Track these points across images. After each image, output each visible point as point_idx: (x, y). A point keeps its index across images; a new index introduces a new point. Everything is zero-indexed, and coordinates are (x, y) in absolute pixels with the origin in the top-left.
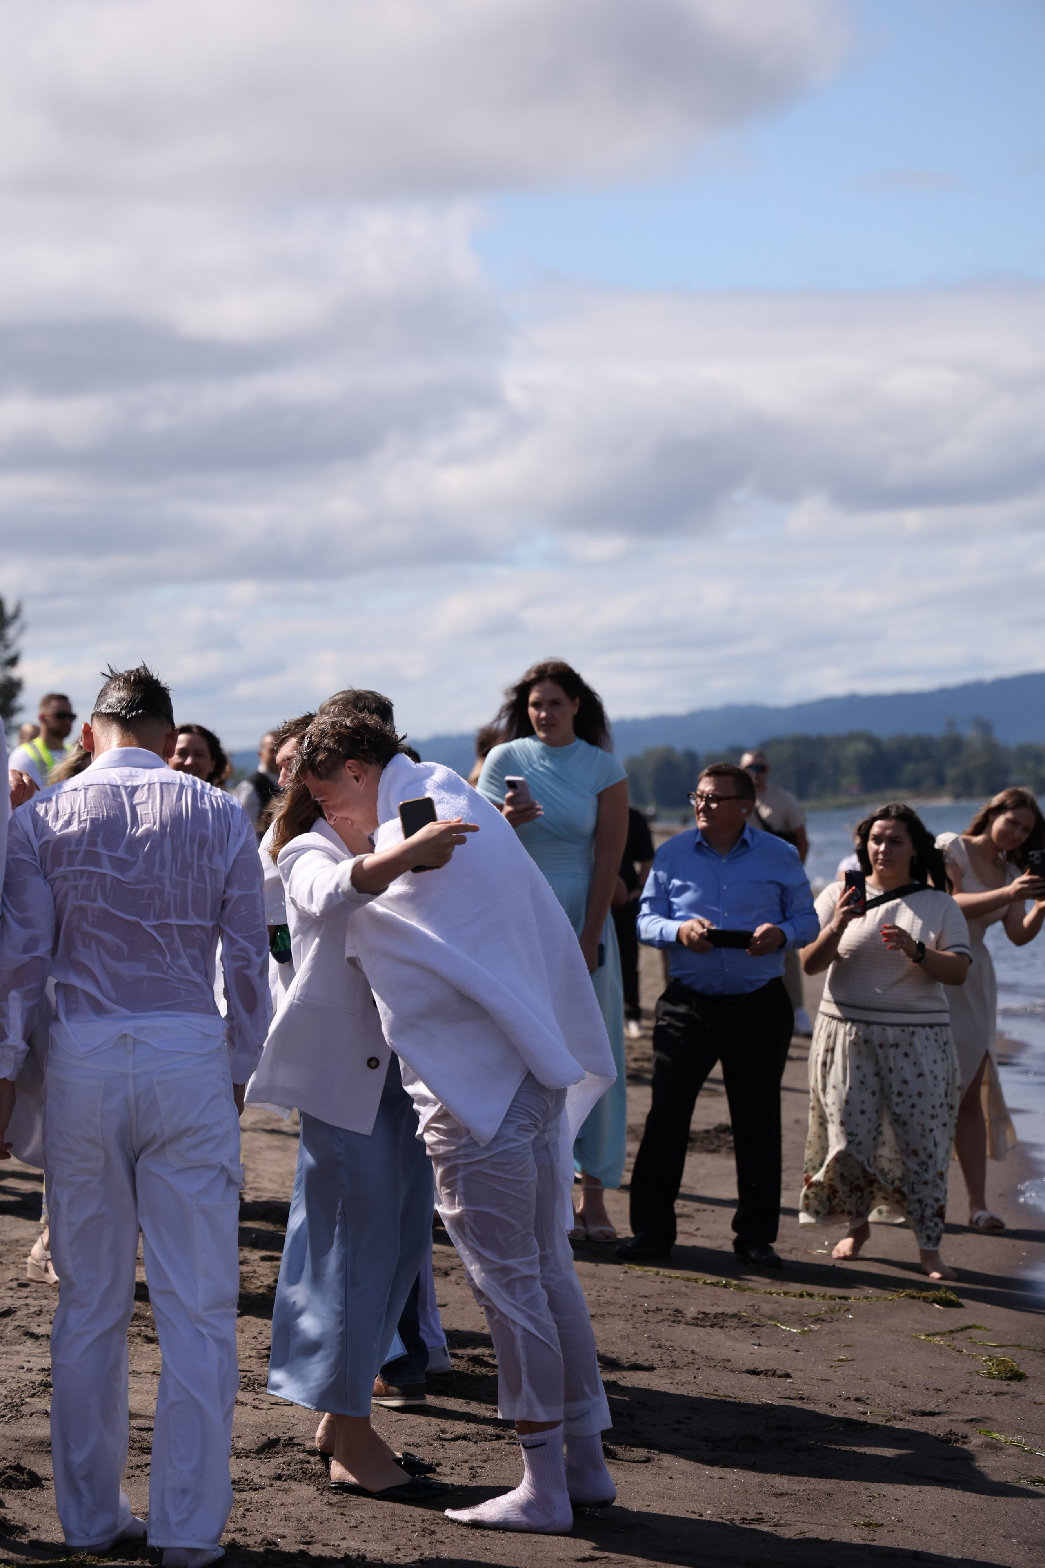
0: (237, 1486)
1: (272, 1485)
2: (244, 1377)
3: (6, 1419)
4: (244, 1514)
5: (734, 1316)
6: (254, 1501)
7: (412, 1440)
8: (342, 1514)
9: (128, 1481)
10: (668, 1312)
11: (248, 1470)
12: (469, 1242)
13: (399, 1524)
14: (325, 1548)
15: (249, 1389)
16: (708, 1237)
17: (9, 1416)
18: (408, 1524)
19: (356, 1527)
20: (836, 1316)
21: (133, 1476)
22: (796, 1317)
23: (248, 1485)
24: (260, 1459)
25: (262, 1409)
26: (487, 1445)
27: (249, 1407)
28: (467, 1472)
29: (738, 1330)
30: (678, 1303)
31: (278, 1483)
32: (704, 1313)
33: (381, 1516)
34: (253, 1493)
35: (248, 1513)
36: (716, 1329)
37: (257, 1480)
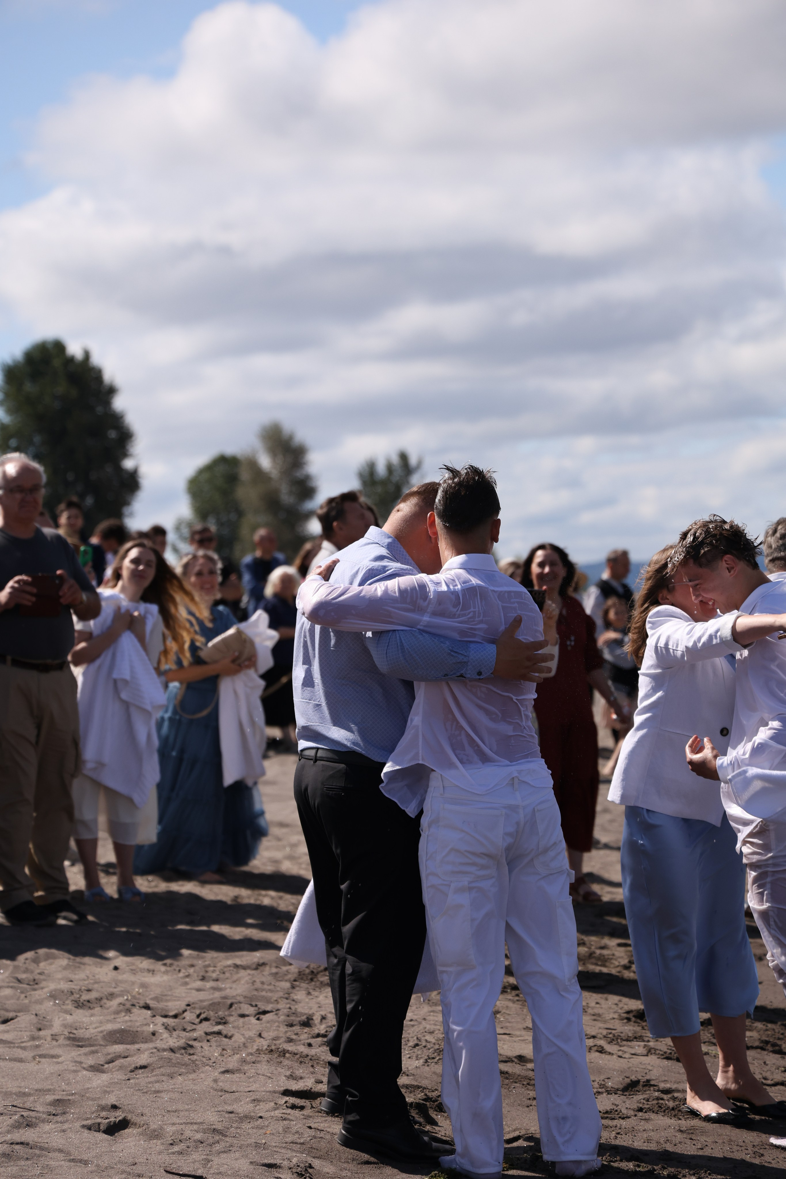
0: (609, 1116)
1: (636, 1116)
2: (610, 1033)
3: (436, 1060)
4: (616, 1136)
6: (623, 1127)
8: (691, 1139)
9: (527, 1109)
11: (617, 1103)
12: (773, 932)
13: (735, 1148)
15: (614, 1042)
17: (438, 1058)
18: (742, 1148)
19: (702, 1149)
21: (531, 1105)
23: (618, 1114)
24: (625, 1095)
25: (625, 1058)
27: (615, 1056)
31: (640, 1114)
33: (720, 1141)
34: (621, 1121)
35: (619, 1136)
37: (624, 1111)
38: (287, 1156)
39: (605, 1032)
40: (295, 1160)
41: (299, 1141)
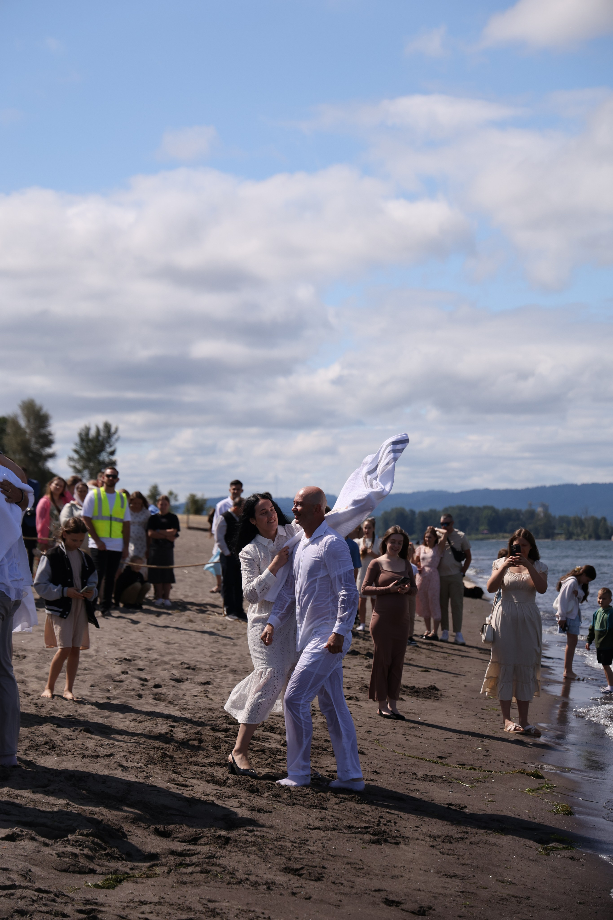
5: (440, 777)
7: (295, 828)
10: (410, 773)
14: (257, 878)
16: (427, 739)
20: (486, 780)
22: (468, 779)
26: (329, 832)
28: (320, 845)
29: (442, 784)
30: (414, 770)
32: (426, 775)
36: (432, 783)
38: (16, 863)
39: (215, 792)
40: (20, 867)
41: (23, 854)
